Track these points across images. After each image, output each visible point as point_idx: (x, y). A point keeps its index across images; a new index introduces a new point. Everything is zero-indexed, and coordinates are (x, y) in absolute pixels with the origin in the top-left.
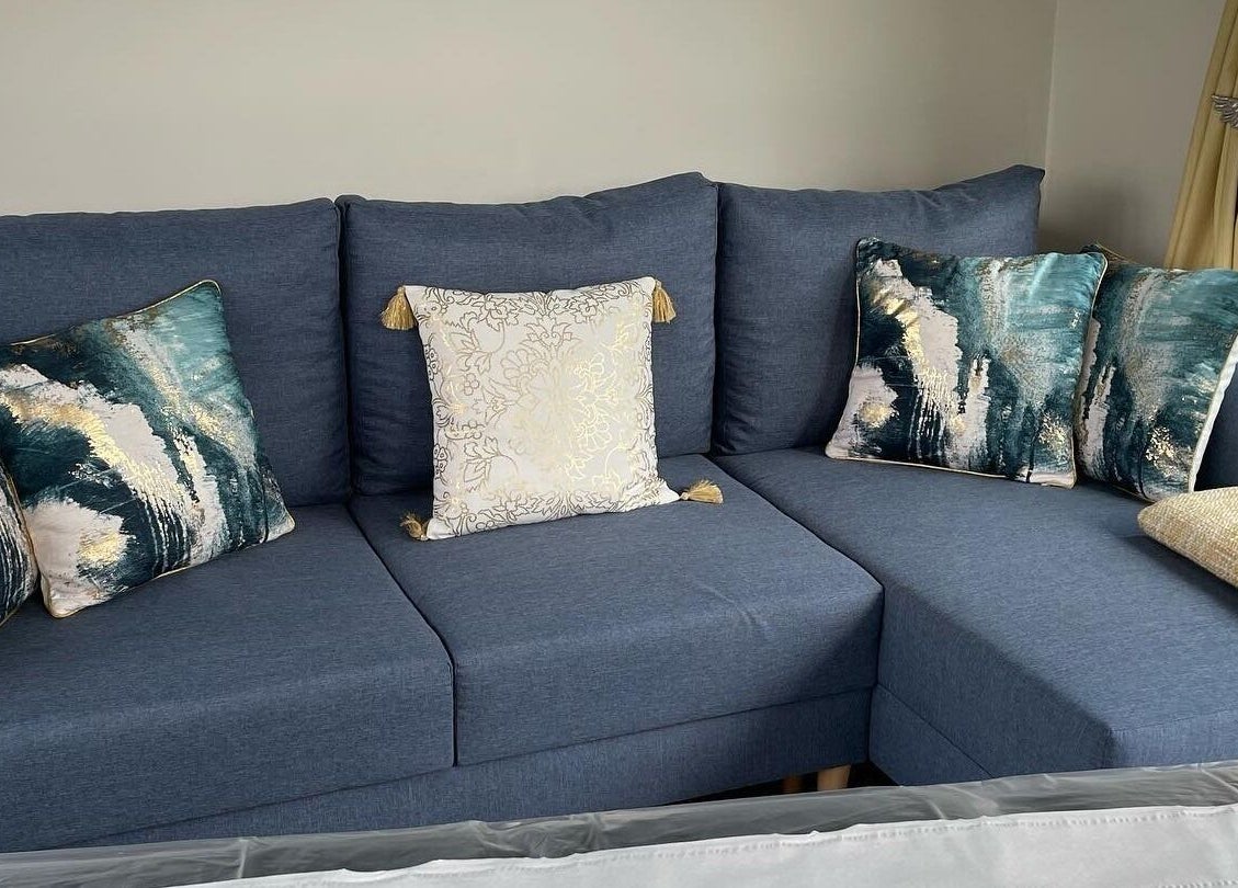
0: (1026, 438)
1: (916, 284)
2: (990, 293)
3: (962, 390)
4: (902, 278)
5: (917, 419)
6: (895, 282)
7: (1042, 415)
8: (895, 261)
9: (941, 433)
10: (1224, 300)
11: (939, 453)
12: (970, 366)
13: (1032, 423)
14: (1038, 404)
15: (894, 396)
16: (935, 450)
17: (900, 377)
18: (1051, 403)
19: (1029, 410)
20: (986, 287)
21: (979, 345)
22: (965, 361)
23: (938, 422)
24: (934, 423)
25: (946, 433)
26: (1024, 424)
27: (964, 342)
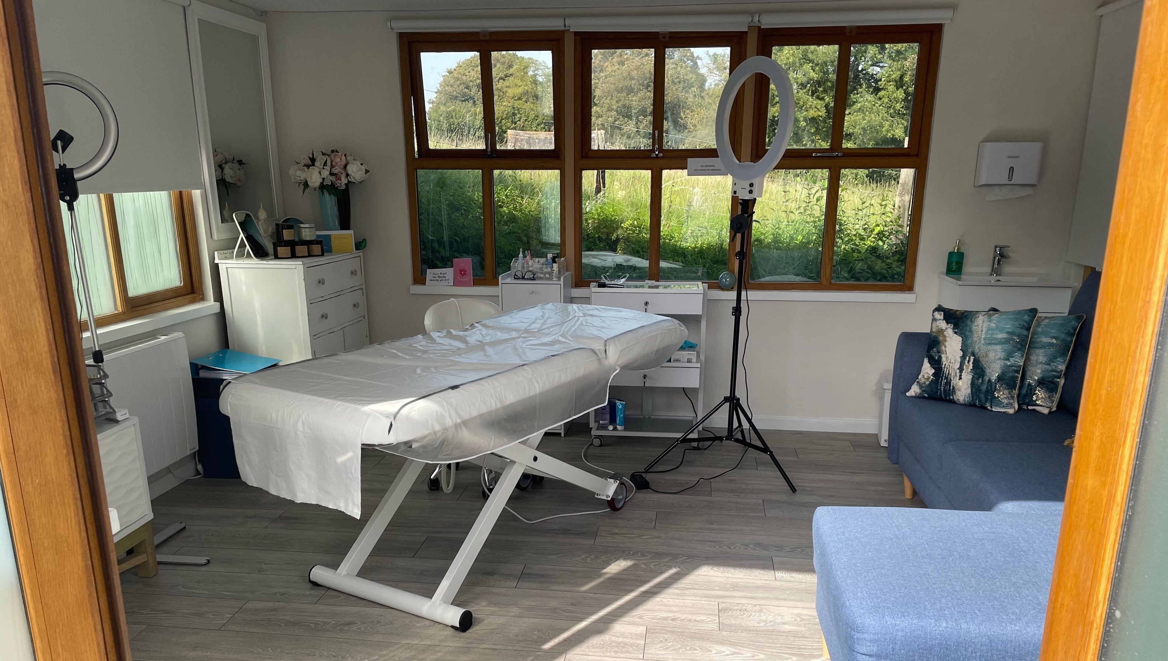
0: (989, 394)
1: (948, 323)
2: (977, 327)
3: (961, 369)
4: (943, 320)
5: (942, 381)
6: (941, 321)
7: (996, 384)
8: (943, 313)
9: (951, 388)
10: (1065, 329)
11: (952, 397)
12: (965, 359)
13: (991, 387)
14: (994, 378)
15: (933, 371)
16: (949, 397)
17: (936, 364)
18: (1000, 379)
19: (990, 381)
20: (976, 324)
21: (970, 350)
22: (963, 357)
23: (950, 382)
24: (948, 383)
25: (953, 387)
26: (987, 388)
27: (964, 349)
